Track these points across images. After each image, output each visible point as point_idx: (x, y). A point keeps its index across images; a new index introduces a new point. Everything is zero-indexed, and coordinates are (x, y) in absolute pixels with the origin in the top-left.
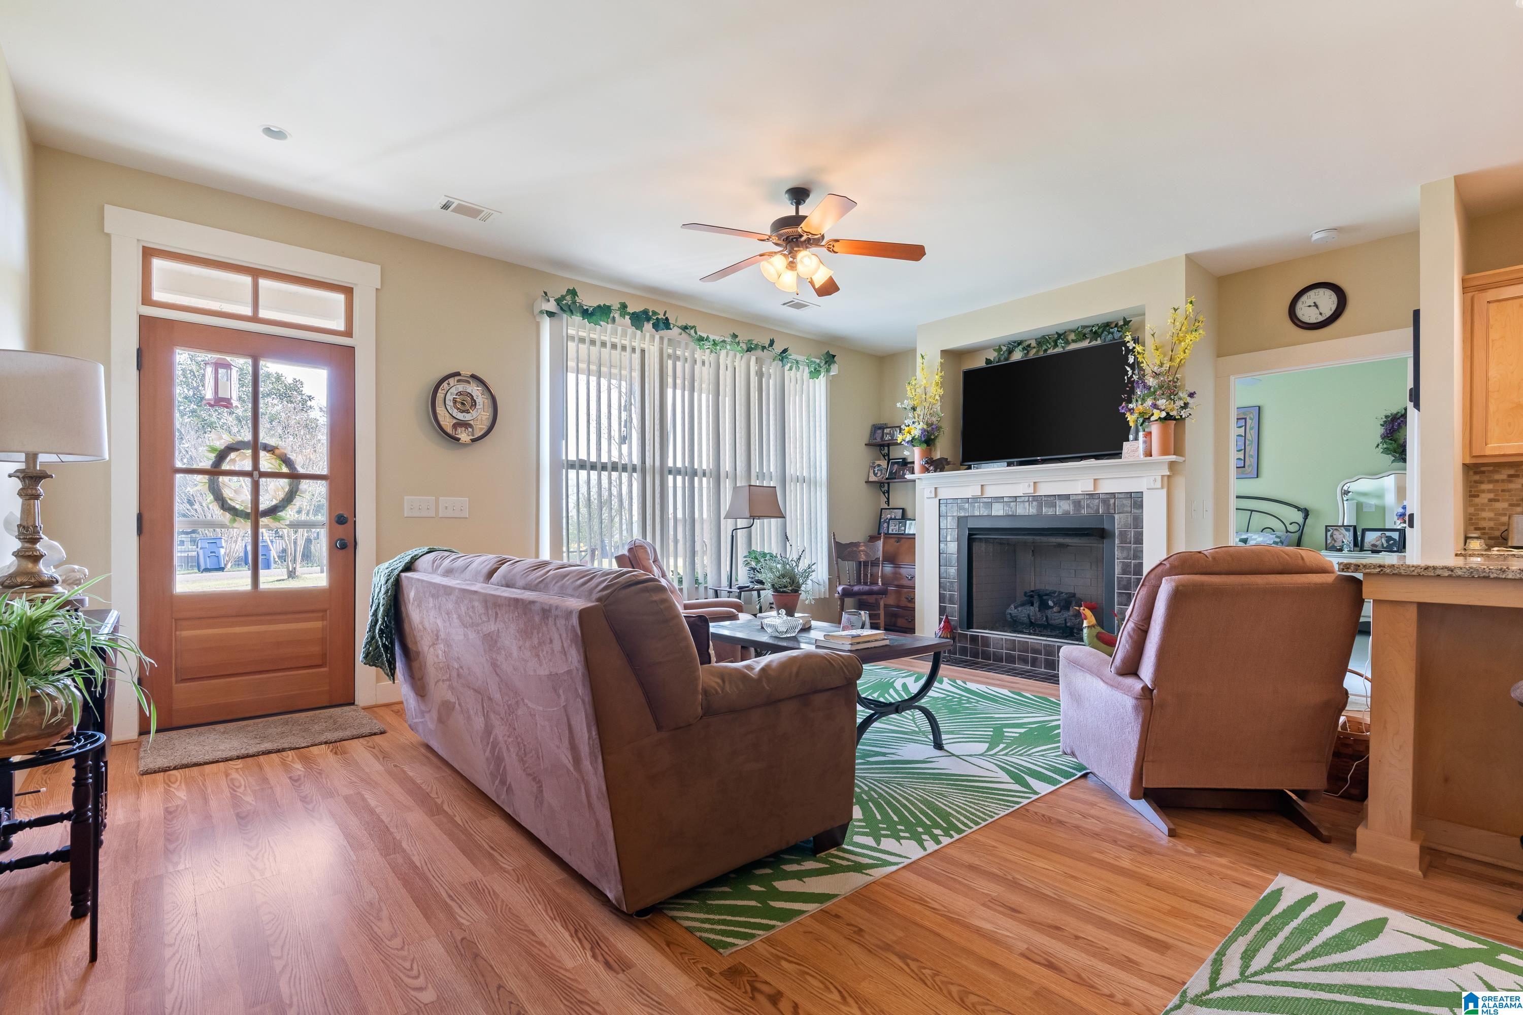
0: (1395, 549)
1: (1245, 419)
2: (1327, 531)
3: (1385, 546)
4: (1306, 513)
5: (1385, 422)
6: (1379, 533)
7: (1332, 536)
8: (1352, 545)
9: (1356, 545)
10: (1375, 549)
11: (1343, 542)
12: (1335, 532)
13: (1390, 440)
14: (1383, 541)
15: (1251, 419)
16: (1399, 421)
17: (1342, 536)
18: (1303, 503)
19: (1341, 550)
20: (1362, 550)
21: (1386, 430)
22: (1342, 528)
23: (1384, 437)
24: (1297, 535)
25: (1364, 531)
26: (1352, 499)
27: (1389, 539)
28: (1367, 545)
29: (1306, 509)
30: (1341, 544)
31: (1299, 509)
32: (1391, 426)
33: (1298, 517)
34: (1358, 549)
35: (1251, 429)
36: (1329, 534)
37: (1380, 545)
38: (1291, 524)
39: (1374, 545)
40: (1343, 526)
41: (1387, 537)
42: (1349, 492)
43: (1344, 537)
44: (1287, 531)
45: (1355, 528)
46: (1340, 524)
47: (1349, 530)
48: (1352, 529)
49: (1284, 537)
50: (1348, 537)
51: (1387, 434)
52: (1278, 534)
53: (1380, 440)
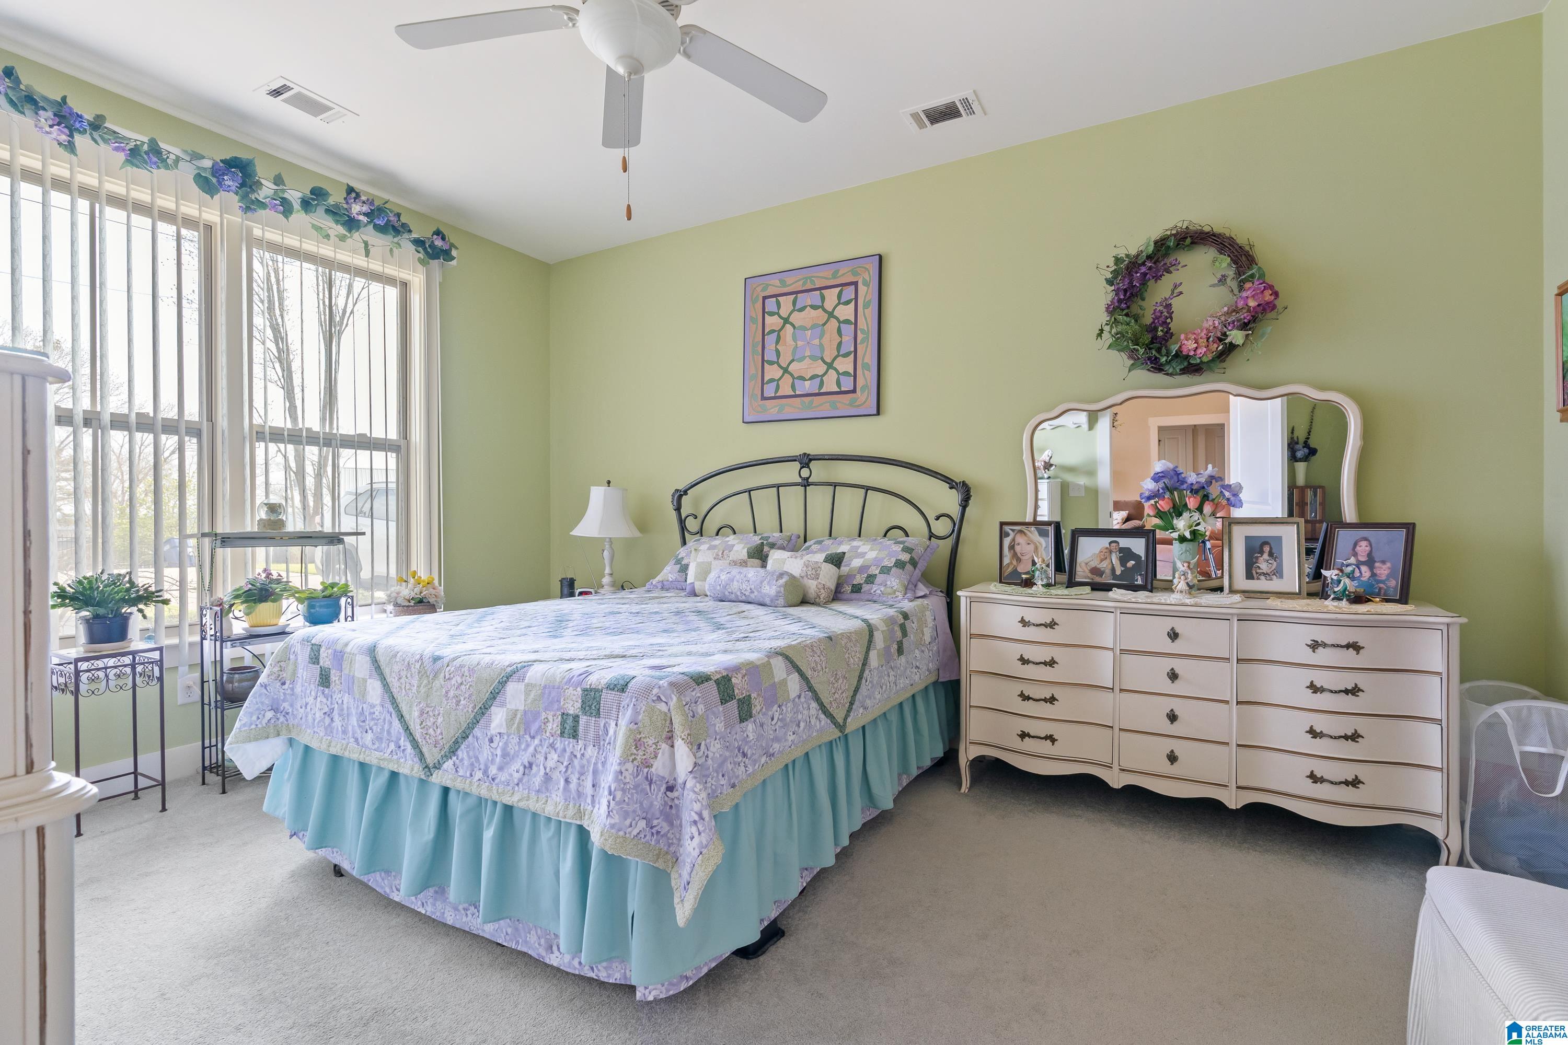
0: (1140, 582)
1: (855, 284)
2: (1003, 535)
3: (1118, 572)
4: (965, 492)
5: (1116, 273)
6: (1104, 542)
7: (1012, 547)
8: (1051, 571)
9: (1059, 567)
10: (1098, 579)
11: (1034, 563)
12: (1020, 539)
13: (1127, 315)
14: (1115, 559)
15: (866, 284)
16: (1143, 269)
17: (1032, 547)
18: (960, 470)
19: (1029, 583)
20: (1071, 583)
21: (1117, 291)
22: (1033, 528)
23: (1112, 310)
24: (949, 542)
25: (1077, 533)
26: (1055, 477)
27: (1126, 554)
28: (1082, 574)
29: (964, 484)
30: (1029, 567)
31: (951, 483)
32: (1127, 281)
33: (950, 501)
34: (1064, 578)
35: (866, 306)
36: (1007, 542)
37: (1108, 571)
38: (938, 518)
39: (1096, 571)
40: (1035, 523)
41: (1122, 550)
42: (1051, 465)
43: (1036, 549)
44: (931, 535)
45: (1058, 527)
46: (1029, 518)
47: (1043, 534)
48: (1051, 530)
49: (920, 550)
50: (1045, 549)
51: (1120, 301)
52: (910, 542)
53: (1104, 317)
